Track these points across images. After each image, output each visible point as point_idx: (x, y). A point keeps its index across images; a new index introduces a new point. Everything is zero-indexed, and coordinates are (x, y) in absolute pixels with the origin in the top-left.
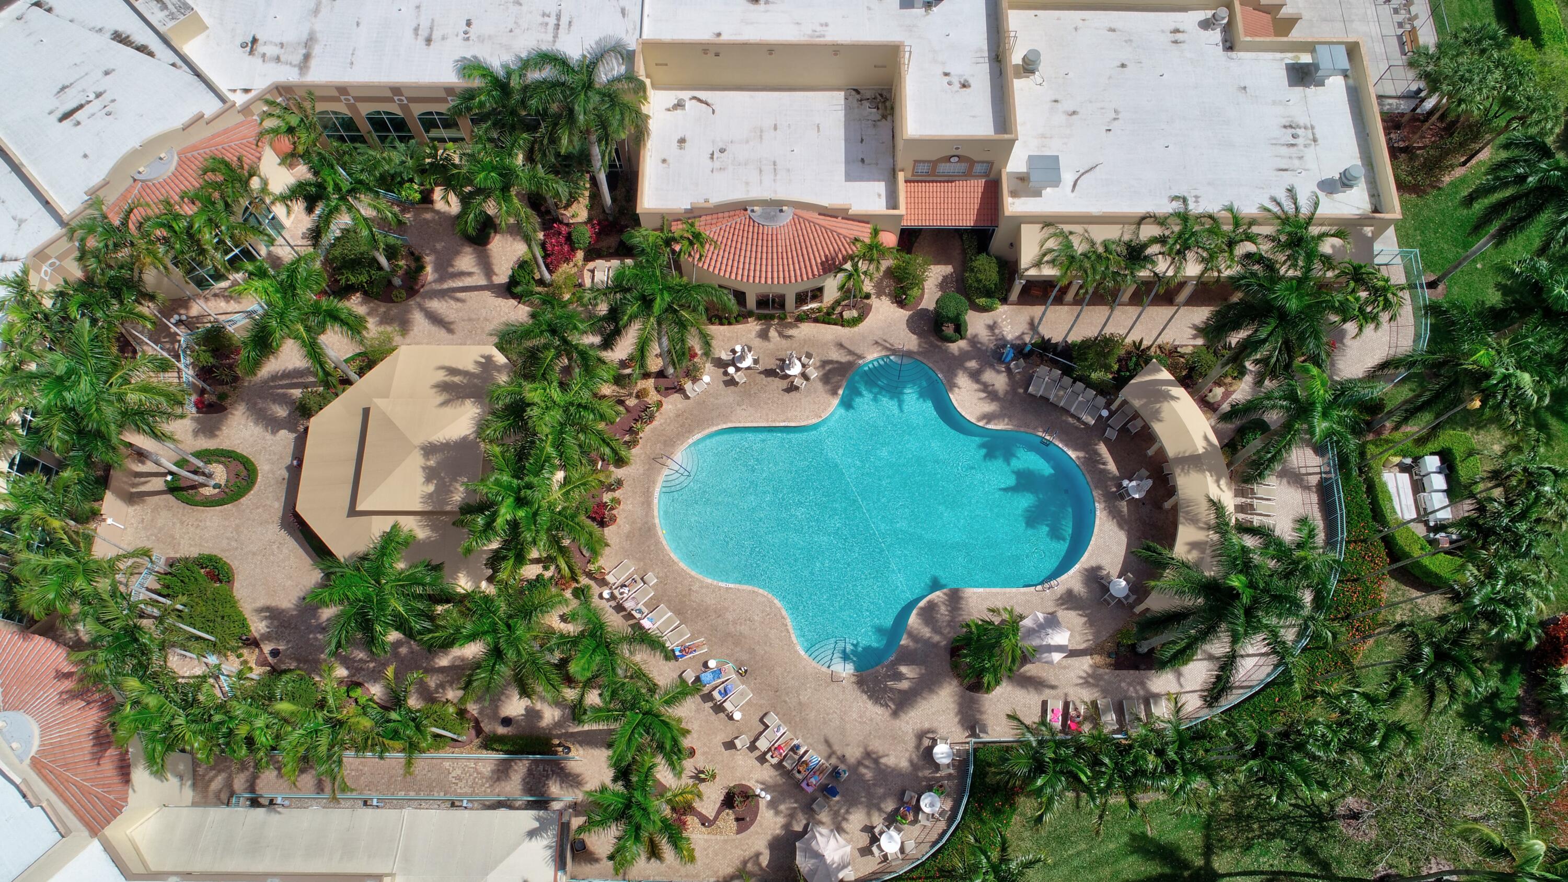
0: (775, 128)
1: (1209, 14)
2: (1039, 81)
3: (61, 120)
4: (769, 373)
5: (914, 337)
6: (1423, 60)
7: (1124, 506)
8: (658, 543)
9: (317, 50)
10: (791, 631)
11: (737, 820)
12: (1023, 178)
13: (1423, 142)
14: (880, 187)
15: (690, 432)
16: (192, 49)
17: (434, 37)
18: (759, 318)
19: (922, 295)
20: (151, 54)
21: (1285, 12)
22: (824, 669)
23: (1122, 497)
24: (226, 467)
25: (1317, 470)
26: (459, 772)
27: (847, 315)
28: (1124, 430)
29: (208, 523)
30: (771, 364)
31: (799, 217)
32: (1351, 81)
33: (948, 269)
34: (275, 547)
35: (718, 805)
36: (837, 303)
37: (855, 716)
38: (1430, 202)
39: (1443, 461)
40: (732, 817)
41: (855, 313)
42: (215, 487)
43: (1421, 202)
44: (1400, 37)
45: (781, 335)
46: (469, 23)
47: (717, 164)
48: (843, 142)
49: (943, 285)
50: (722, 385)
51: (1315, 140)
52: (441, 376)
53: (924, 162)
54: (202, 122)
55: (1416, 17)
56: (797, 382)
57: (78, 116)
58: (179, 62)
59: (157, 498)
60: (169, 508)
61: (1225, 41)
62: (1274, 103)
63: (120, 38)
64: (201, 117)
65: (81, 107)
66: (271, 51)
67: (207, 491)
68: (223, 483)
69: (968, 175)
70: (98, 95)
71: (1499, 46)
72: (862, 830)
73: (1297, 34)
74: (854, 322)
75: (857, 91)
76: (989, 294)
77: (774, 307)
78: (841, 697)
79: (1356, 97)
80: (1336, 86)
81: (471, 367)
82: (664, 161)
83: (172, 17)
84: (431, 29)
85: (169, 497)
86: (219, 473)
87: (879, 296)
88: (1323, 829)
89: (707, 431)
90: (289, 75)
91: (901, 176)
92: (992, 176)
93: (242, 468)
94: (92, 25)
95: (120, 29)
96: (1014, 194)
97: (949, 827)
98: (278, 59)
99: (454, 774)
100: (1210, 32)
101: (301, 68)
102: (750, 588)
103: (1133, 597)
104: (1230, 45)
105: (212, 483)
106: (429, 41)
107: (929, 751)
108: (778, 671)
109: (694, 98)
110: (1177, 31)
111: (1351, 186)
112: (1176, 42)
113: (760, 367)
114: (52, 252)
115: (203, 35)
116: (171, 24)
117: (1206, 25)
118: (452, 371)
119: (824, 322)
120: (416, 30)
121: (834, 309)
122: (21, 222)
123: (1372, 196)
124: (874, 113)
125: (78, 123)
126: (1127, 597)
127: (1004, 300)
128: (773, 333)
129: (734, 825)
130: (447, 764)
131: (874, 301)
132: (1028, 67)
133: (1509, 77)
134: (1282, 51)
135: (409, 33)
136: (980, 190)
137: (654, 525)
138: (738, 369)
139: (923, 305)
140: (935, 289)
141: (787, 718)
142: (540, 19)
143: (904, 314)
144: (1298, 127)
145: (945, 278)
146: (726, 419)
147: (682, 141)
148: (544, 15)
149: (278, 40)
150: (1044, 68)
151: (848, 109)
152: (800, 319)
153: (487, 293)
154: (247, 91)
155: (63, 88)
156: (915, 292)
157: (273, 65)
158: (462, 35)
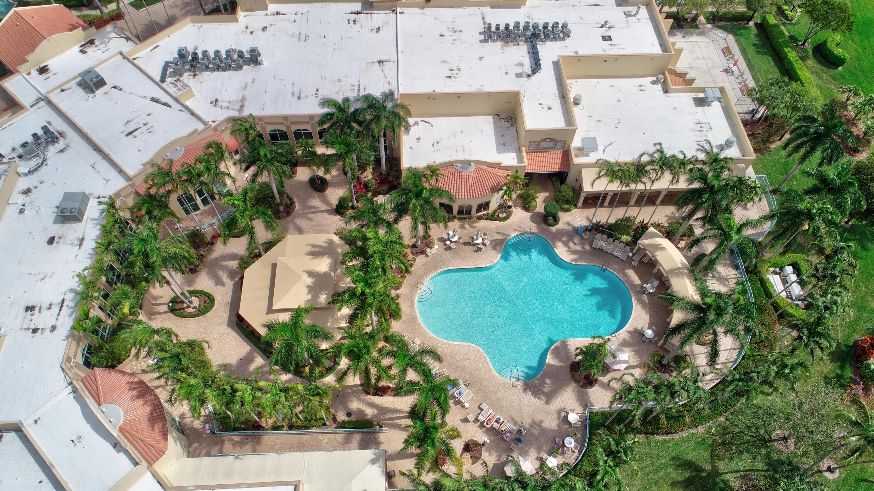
0: (462, 132)
1: (655, 78)
2: (582, 108)
3: (127, 135)
4: (466, 244)
5: (535, 225)
6: (754, 93)
7: (645, 297)
8: (419, 324)
9: (246, 103)
10: (490, 363)
11: (471, 457)
12: (580, 149)
13: (759, 130)
14: (514, 155)
15: (430, 272)
16: (189, 103)
17: (302, 96)
18: (459, 219)
19: (536, 205)
20: (170, 106)
21: (688, 77)
22: (508, 381)
23: (644, 292)
24: (199, 298)
25: (735, 276)
26: (326, 440)
27: (501, 215)
28: (641, 262)
29: (190, 326)
30: (467, 240)
31: (478, 168)
32: (723, 104)
33: (547, 194)
34: (225, 335)
35: (461, 450)
36: (496, 211)
37: (526, 403)
38: (767, 157)
39: (794, 268)
40: (469, 456)
41: (505, 215)
42: (193, 308)
43: (763, 157)
44: (741, 89)
45: (470, 226)
46: (317, 90)
47: (436, 148)
48: (494, 137)
49: (546, 200)
50: (444, 250)
51: (711, 129)
52: (309, 249)
53: (534, 142)
54: (196, 133)
55: (746, 80)
56: (481, 246)
57: (135, 133)
58: (183, 109)
59: (163, 315)
60: (170, 319)
61: (663, 89)
62: (690, 114)
63: (155, 100)
64: (196, 130)
65: (137, 129)
66: (225, 104)
67: (190, 310)
68: (197, 306)
69: (554, 148)
70: (145, 125)
71: (787, 85)
72: (536, 459)
73: (695, 85)
74: (505, 219)
75: (498, 115)
76: (568, 202)
77: (466, 214)
78: (518, 394)
79: (727, 111)
80: (716, 105)
81: (323, 244)
82: (411, 148)
83: (180, 90)
84: (300, 93)
85: (171, 315)
86: (196, 301)
87: (515, 207)
88: (767, 447)
89: (438, 271)
90: (235, 114)
91: (524, 150)
92: (565, 149)
93: (207, 299)
94: (141, 95)
95: (154, 96)
96: (576, 156)
97: (580, 455)
98: (228, 108)
99: (324, 442)
100: (656, 86)
101: (239, 111)
102: (467, 344)
103: (656, 338)
104: (666, 91)
105: (192, 306)
106: (299, 98)
107: (566, 418)
108: (485, 383)
109: (422, 121)
110: (641, 86)
111: (731, 147)
112: (641, 90)
113: (462, 241)
114: (123, 194)
115: (193, 98)
116: (179, 93)
117: (654, 83)
118: (314, 246)
119: (490, 220)
120: (293, 94)
121: (494, 213)
122: (107, 181)
123: (741, 151)
124: (508, 125)
125: (136, 137)
126: (653, 338)
127: (576, 206)
128: (466, 226)
129: (470, 460)
130: (320, 437)
131: (513, 209)
132: (576, 102)
133: (794, 97)
134: (690, 92)
135: (290, 95)
136: (560, 155)
137: (416, 316)
138: (451, 242)
139: (537, 210)
140: (541, 203)
141: (491, 406)
142: (351, 88)
143: (528, 215)
144: (702, 123)
145: (546, 198)
146: (447, 265)
147: (418, 139)
148: (352, 86)
149: (228, 100)
150: (583, 102)
151: (495, 123)
152: (479, 218)
153: (326, 214)
154: (214, 122)
155: (128, 122)
156: (533, 203)
157: (226, 110)
158: (314, 95)
